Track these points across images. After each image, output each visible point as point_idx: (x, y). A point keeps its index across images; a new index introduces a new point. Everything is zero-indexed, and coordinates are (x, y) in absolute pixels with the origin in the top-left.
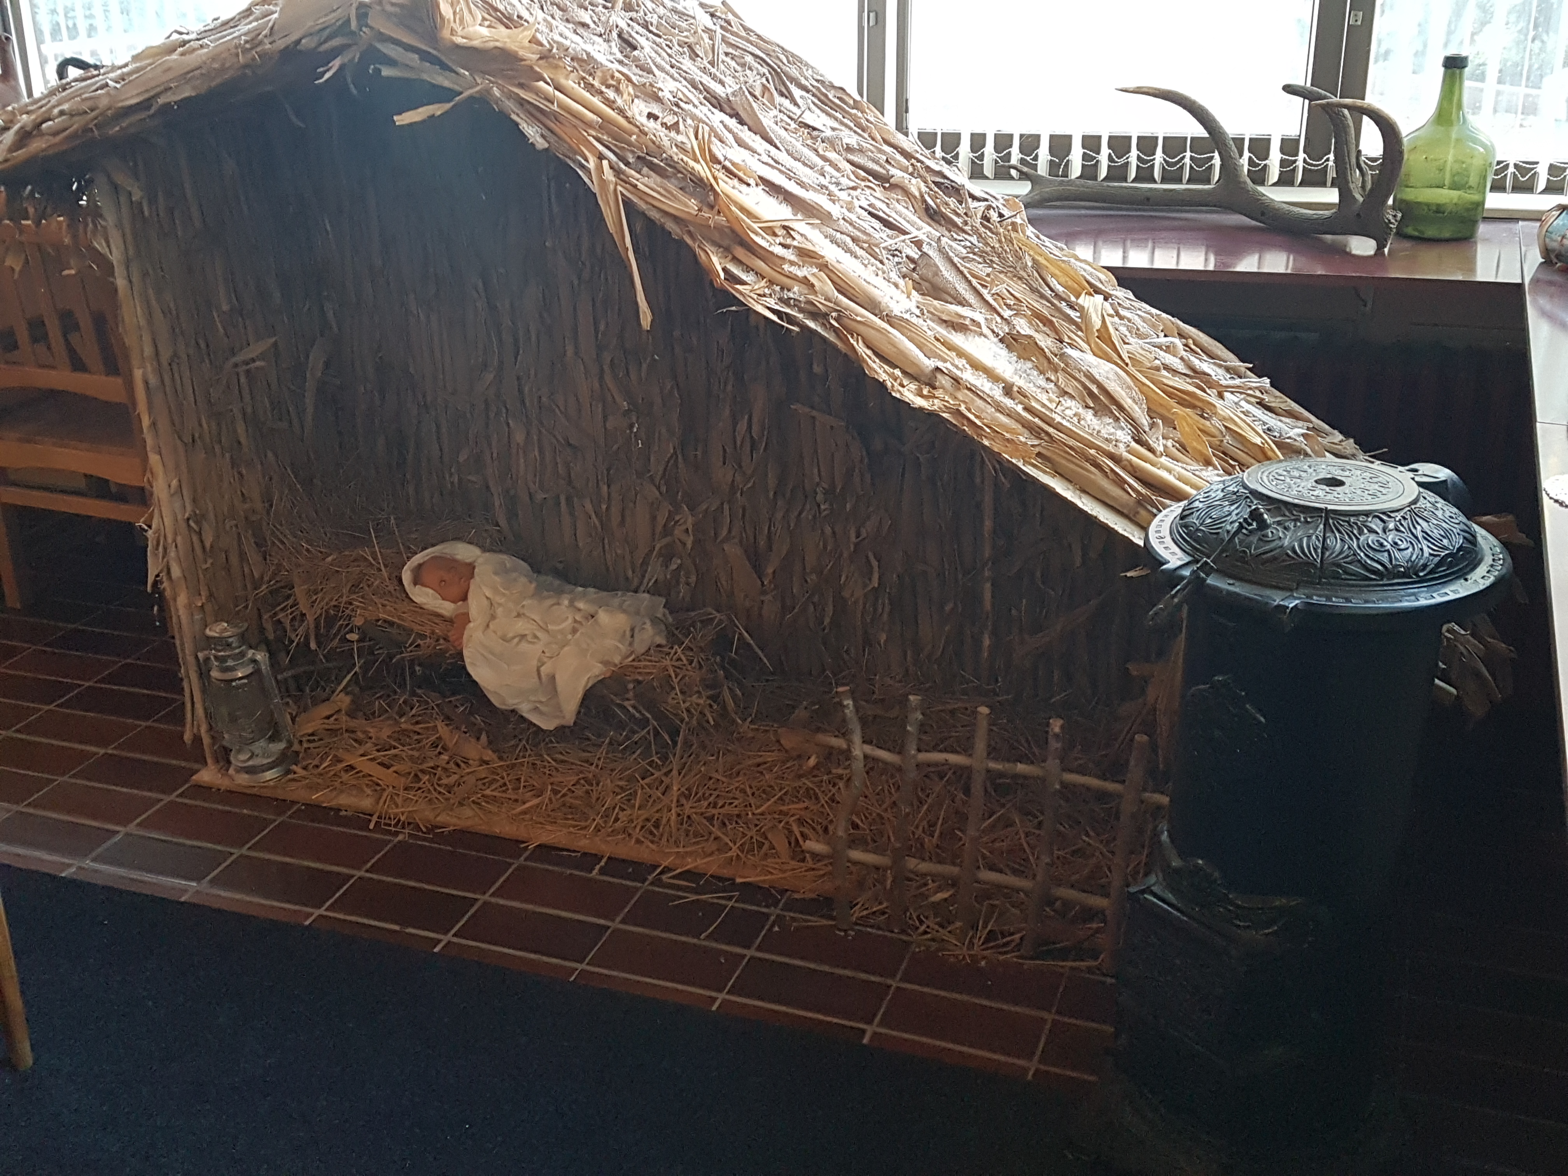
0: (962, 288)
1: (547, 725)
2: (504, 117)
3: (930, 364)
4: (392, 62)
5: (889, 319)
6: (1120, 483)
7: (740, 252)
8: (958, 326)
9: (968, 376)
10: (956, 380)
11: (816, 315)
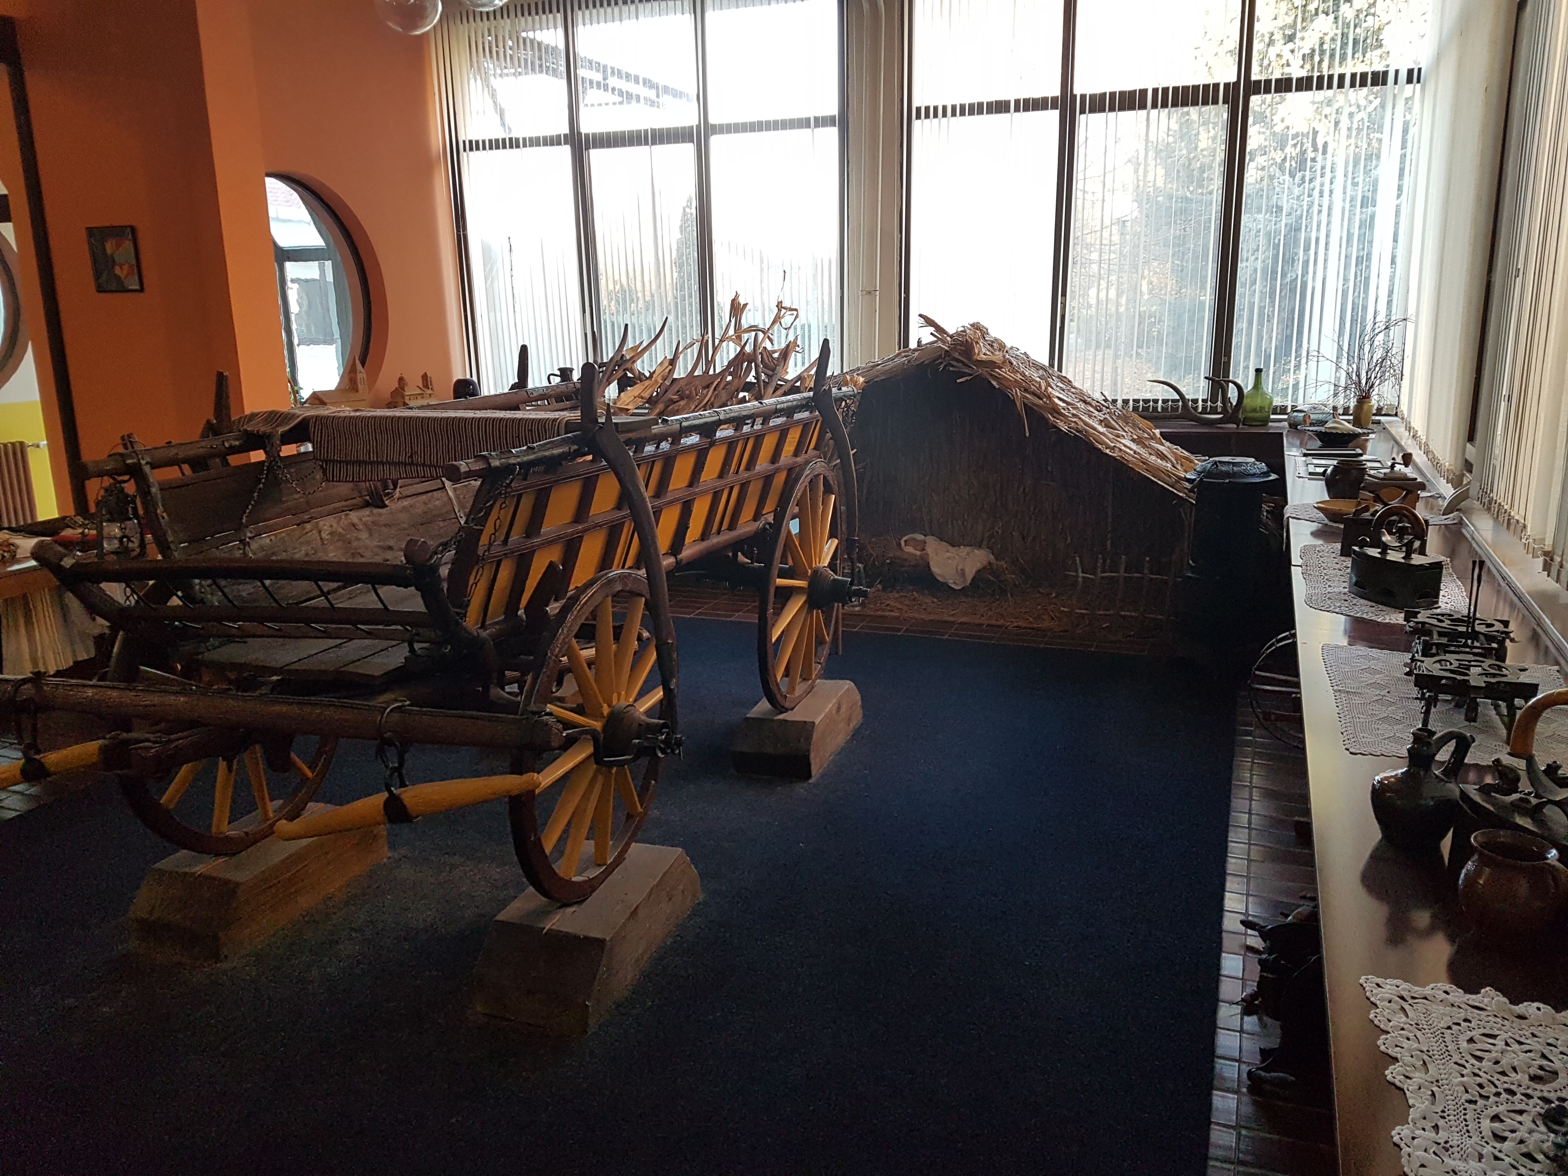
0: (1117, 427)
1: (957, 588)
2: (986, 379)
3: (1113, 445)
4: (953, 366)
5: (1099, 432)
6: (1170, 477)
7: (1055, 415)
8: (1118, 437)
9: (1123, 448)
10: (1120, 449)
11: (1078, 432)
